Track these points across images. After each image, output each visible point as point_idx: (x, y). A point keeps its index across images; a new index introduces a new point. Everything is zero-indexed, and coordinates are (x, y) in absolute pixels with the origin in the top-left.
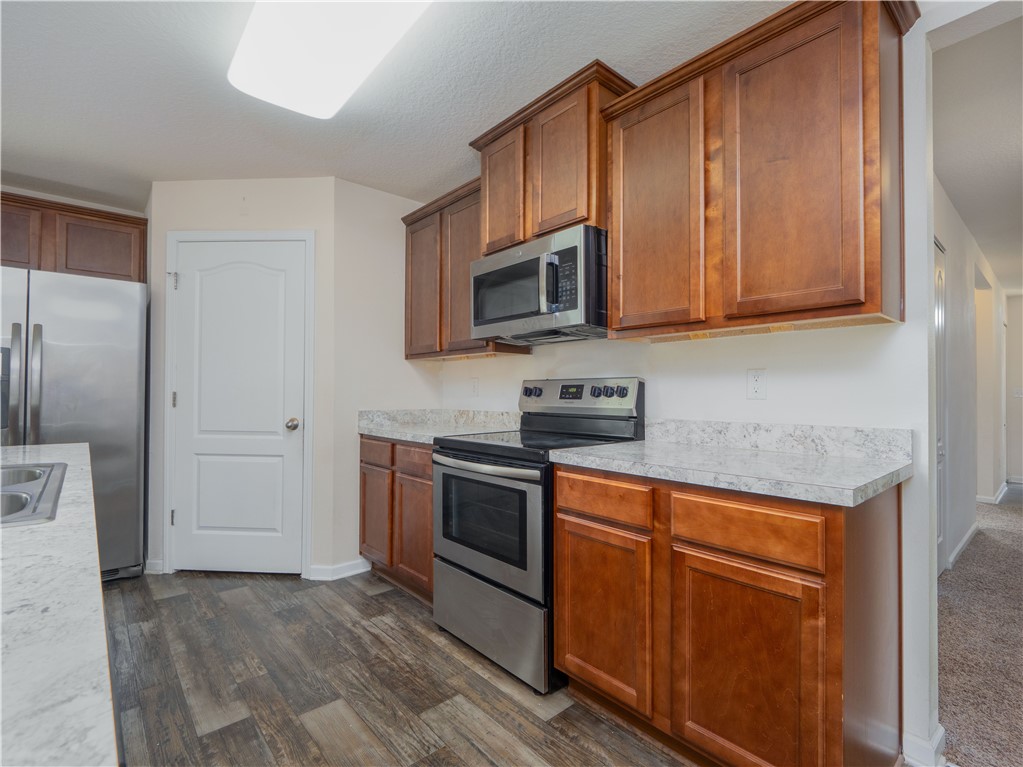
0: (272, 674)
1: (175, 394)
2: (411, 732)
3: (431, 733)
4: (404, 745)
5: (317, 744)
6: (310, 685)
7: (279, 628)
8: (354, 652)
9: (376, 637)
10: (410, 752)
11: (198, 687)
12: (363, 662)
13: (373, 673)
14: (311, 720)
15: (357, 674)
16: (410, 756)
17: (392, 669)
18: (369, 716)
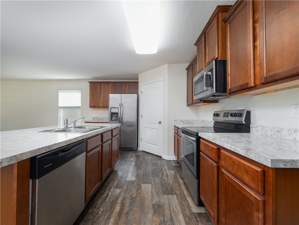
0: (143, 175)
2: (159, 197)
3: (163, 200)
4: (156, 199)
5: (141, 190)
6: (148, 179)
7: (151, 166)
8: (161, 176)
9: (167, 175)
10: (156, 201)
11: (132, 172)
12: (161, 179)
13: (161, 182)
14: (143, 186)
15: (158, 181)
16: (155, 202)
17: (165, 183)
18: (154, 190)
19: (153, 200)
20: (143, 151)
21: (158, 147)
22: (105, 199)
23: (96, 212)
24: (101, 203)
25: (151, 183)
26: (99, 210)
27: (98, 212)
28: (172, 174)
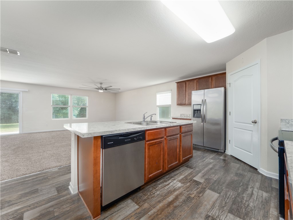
0: (216, 181)
1: (230, 112)
2: (220, 212)
3: (224, 217)
4: (215, 211)
5: (203, 195)
6: (218, 187)
7: (232, 175)
8: (239, 191)
10: (213, 213)
12: (238, 194)
13: (235, 198)
14: (208, 192)
15: (231, 195)
16: (212, 214)
17: (241, 202)
18: (218, 201)
19: (211, 211)
20: (231, 156)
21: (252, 155)
22: (165, 186)
23: (154, 192)
24: (161, 188)
25: (220, 193)
26: (157, 192)
27: (155, 193)
28: (262, 197)
